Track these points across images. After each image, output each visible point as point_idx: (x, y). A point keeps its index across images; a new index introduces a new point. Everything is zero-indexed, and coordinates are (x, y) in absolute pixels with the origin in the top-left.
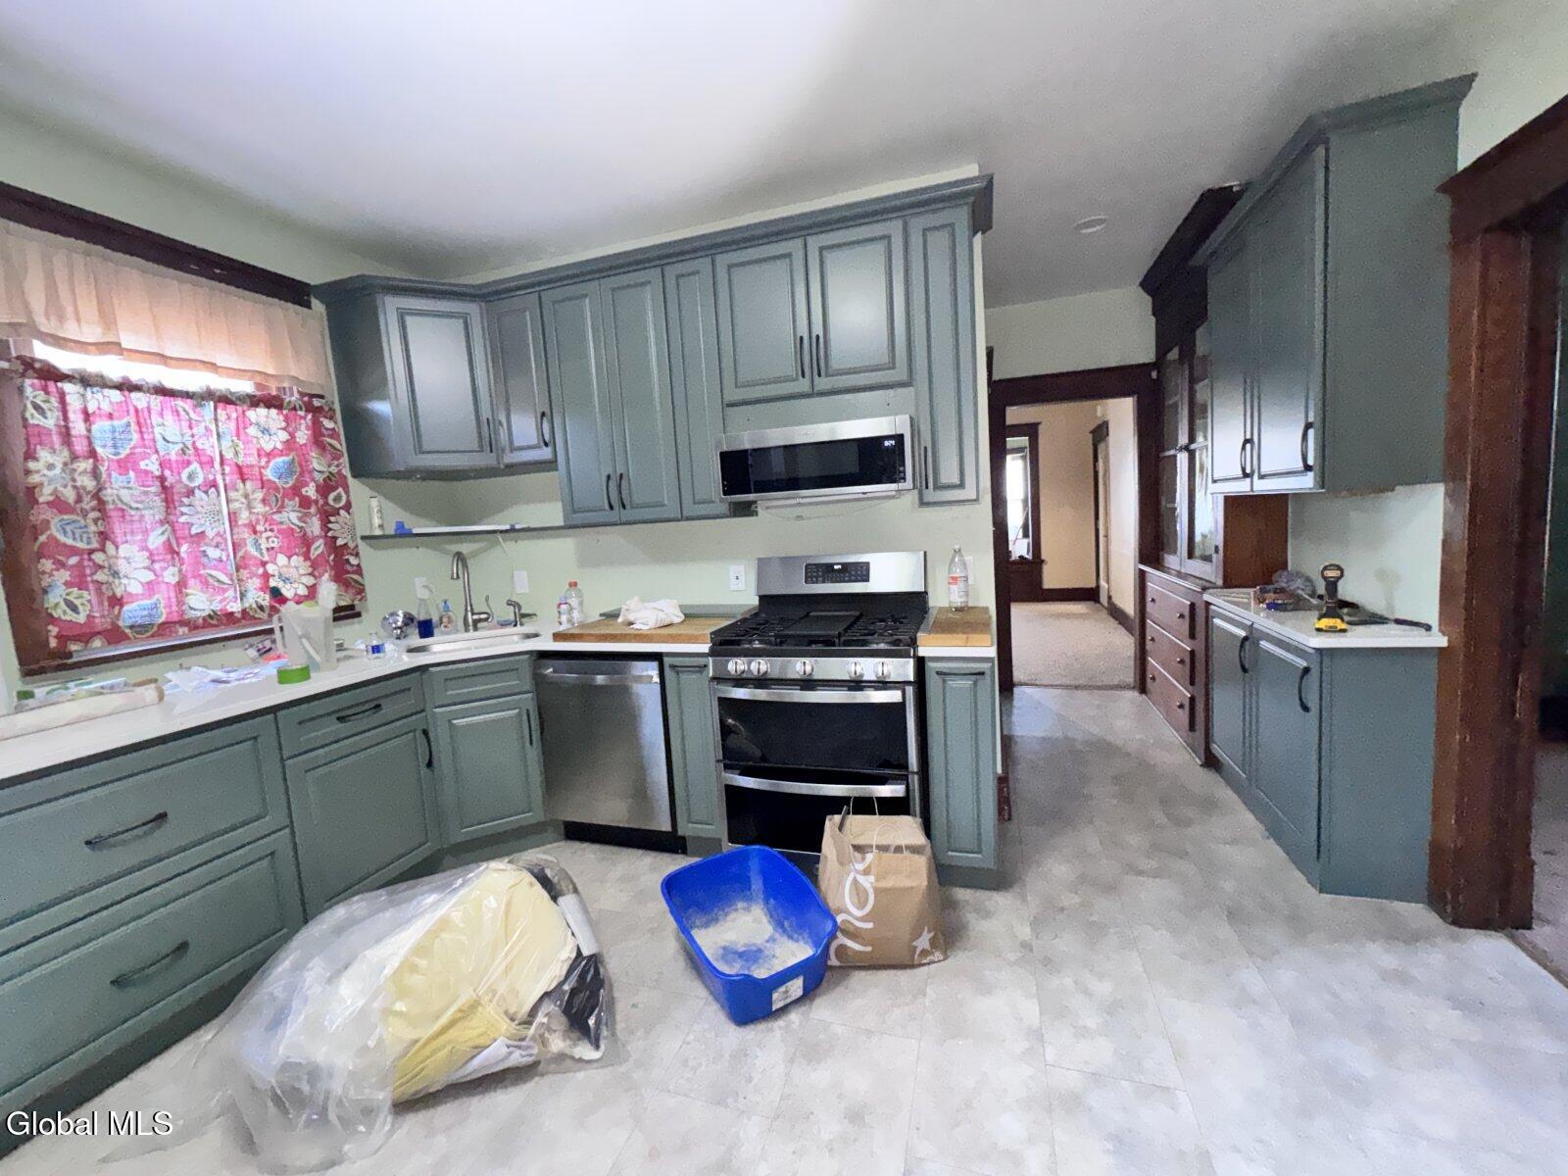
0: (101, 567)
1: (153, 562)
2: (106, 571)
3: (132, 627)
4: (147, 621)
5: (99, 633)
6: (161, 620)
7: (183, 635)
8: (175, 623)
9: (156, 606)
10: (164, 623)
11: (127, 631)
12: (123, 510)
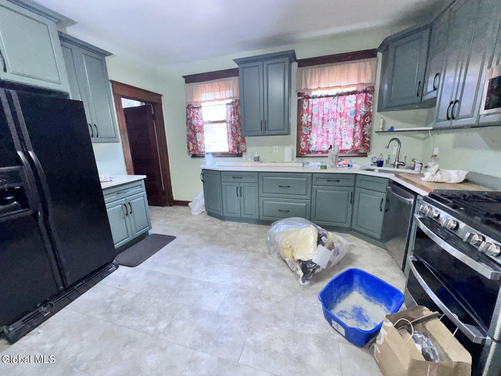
0: (309, 138)
1: (318, 137)
2: (309, 139)
3: (312, 151)
4: (315, 150)
5: (305, 151)
6: (317, 150)
7: (320, 154)
8: (319, 151)
9: (316, 147)
10: (317, 151)
11: (311, 152)
12: (315, 126)
